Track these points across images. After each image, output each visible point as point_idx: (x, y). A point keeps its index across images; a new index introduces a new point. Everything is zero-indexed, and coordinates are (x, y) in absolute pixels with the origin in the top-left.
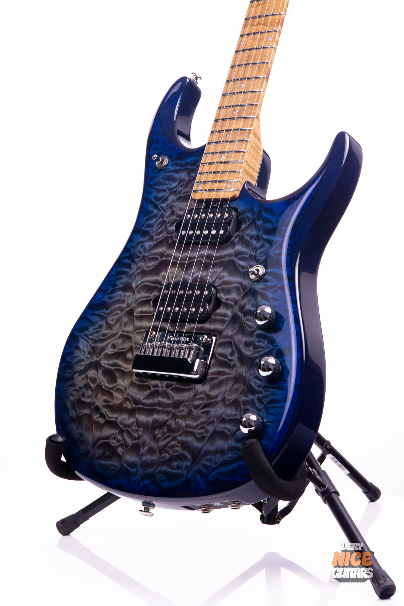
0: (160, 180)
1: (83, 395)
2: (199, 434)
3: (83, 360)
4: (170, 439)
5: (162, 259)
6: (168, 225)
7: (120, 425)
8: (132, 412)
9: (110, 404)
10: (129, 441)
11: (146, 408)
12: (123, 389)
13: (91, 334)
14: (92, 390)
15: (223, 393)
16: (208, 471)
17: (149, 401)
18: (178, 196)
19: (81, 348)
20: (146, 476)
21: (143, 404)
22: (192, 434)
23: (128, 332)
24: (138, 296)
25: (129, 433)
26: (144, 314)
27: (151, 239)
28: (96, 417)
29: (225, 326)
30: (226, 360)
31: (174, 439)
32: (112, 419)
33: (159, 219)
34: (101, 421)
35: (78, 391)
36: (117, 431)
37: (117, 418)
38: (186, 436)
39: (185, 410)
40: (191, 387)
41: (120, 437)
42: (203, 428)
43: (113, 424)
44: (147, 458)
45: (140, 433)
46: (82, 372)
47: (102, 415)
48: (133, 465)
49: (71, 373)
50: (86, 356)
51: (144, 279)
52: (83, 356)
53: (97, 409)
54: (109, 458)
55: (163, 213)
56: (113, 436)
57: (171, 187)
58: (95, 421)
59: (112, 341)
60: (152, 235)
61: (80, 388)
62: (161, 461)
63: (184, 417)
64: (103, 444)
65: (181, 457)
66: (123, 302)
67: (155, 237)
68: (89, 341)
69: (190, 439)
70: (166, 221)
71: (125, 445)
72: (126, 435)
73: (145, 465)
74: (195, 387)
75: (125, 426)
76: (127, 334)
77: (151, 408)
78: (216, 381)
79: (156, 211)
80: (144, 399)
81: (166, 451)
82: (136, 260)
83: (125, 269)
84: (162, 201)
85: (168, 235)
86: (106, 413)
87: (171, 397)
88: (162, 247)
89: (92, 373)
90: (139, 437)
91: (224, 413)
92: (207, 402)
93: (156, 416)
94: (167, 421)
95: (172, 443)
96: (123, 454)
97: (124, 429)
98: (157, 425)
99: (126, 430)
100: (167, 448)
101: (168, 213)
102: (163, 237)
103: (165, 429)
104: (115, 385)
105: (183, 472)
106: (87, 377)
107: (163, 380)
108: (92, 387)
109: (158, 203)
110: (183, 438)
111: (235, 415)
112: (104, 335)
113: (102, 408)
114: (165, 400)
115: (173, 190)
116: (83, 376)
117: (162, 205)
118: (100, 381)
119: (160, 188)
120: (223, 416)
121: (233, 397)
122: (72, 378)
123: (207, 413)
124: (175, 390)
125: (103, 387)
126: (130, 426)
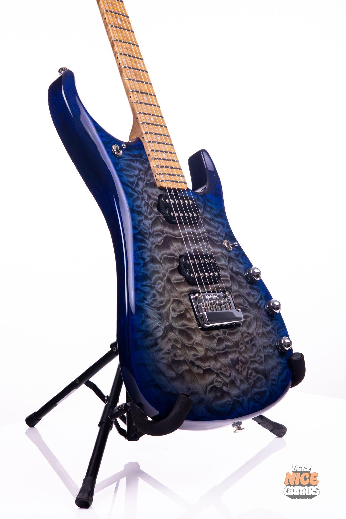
0: (123, 166)
1: (175, 355)
2: (259, 360)
3: (158, 327)
4: (246, 369)
5: (164, 236)
6: (152, 207)
7: (214, 370)
8: (215, 358)
9: (198, 357)
10: (227, 380)
11: (222, 352)
12: (200, 342)
13: (152, 303)
14: (180, 349)
15: (254, 331)
16: (276, 382)
17: (220, 347)
18: (145, 183)
19: (151, 316)
20: (250, 400)
21: (219, 350)
22: (255, 361)
23: (176, 297)
24: (166, 267)
25: (222, 374)
26: (179, 281)
27: (146, 218)
28: (195, 370)
29: (230, 284)
30: (244, 307)
31: (249, 368)
32: (206, 368)
33: (142, 202)
34: (201, 371)
35: (168, 353)
36: (215, 376)
37: (209, 366)
38: (254, 364)
39: (243, 347)
40: (237, 330)
41: (220, 380)
42: (258, 355)
43: (209, 371)
44: (243, 387)
45: (229, 372)
46: (163, 337)
47: (199, 367)
48: (238, 396)
49: (152, 340)
50: (159, 322)
51: (162, 253)
52: (156, 323)
53: (192, 363)
54: (222, 397)
55: (142, 196)
56: (215, 380)
57: (135, 174)
58: (196, 373)
59: (170, 307)
60: (145, 215)
61: (169, 350)
62: (251, 386)
63: (244, 352)
64: (212, 388)
65: (258, 379)
66: (158, 272)
67: (149, 217)
68: (153, 309)
69: (256, 365)
70: (148, 203)
71: (225, 384)
72: (222, 376)
73: (245, 392)
74: (239, 329)
75: (218, 370)
76: (177, 299)
77: (224, 351)
78: (247, 323)
79: (136, 195)
80: (217, 346)
81: (250, 378)
82: (147, 236)
83: (143, 244)
84: (135, 185)
85: (157, 216)
86: (200, 364)
87: (230, 340)
88: (158, 225)
89: (172, 335)
90: (230, 375)
91: (263, 343)
92: (250, 338)
93: (230, 356)
94: (238, 358)
95: (250, 372)
96: (228, 390)
97: (218, 372)
98: (235, 362)
99: (219, 372)
100: (249, 376)
101: (146, 197)
102: (154, 217)
103: (241, 364)
104: (193, 341)
105: (265, 389)
106: (170, 340)
107: (220, 329)
108: (179, 347)
109: (133, 187)
110: (253, 366)
111: (268, 342)
112: (162, 302)
113: (195, 361)
114: (229, 344)
115: (138, 177)
116: (166, 339)
117: (137, 189)
118: (181, 341)
119: (127, 174)
120: (263, 344)
121: (260, 331)
122: (156, 344)
123: (254, 345)
124: (230, 334)
125: (186, 344)
126: (220, 369)
